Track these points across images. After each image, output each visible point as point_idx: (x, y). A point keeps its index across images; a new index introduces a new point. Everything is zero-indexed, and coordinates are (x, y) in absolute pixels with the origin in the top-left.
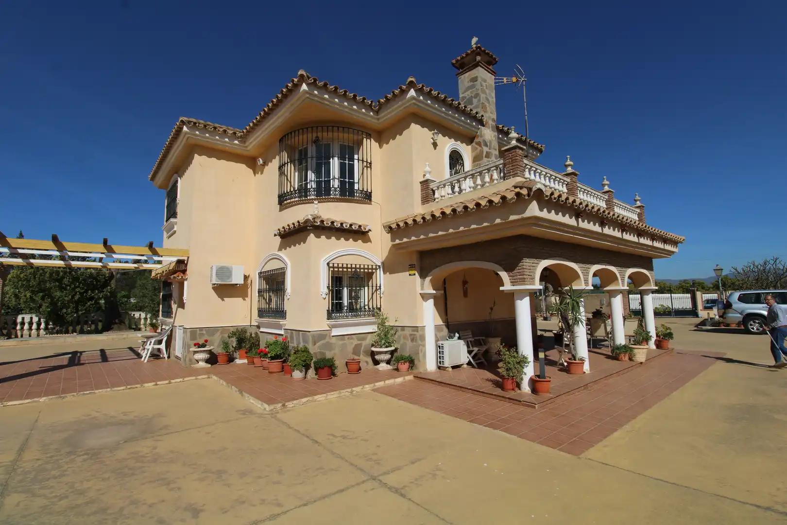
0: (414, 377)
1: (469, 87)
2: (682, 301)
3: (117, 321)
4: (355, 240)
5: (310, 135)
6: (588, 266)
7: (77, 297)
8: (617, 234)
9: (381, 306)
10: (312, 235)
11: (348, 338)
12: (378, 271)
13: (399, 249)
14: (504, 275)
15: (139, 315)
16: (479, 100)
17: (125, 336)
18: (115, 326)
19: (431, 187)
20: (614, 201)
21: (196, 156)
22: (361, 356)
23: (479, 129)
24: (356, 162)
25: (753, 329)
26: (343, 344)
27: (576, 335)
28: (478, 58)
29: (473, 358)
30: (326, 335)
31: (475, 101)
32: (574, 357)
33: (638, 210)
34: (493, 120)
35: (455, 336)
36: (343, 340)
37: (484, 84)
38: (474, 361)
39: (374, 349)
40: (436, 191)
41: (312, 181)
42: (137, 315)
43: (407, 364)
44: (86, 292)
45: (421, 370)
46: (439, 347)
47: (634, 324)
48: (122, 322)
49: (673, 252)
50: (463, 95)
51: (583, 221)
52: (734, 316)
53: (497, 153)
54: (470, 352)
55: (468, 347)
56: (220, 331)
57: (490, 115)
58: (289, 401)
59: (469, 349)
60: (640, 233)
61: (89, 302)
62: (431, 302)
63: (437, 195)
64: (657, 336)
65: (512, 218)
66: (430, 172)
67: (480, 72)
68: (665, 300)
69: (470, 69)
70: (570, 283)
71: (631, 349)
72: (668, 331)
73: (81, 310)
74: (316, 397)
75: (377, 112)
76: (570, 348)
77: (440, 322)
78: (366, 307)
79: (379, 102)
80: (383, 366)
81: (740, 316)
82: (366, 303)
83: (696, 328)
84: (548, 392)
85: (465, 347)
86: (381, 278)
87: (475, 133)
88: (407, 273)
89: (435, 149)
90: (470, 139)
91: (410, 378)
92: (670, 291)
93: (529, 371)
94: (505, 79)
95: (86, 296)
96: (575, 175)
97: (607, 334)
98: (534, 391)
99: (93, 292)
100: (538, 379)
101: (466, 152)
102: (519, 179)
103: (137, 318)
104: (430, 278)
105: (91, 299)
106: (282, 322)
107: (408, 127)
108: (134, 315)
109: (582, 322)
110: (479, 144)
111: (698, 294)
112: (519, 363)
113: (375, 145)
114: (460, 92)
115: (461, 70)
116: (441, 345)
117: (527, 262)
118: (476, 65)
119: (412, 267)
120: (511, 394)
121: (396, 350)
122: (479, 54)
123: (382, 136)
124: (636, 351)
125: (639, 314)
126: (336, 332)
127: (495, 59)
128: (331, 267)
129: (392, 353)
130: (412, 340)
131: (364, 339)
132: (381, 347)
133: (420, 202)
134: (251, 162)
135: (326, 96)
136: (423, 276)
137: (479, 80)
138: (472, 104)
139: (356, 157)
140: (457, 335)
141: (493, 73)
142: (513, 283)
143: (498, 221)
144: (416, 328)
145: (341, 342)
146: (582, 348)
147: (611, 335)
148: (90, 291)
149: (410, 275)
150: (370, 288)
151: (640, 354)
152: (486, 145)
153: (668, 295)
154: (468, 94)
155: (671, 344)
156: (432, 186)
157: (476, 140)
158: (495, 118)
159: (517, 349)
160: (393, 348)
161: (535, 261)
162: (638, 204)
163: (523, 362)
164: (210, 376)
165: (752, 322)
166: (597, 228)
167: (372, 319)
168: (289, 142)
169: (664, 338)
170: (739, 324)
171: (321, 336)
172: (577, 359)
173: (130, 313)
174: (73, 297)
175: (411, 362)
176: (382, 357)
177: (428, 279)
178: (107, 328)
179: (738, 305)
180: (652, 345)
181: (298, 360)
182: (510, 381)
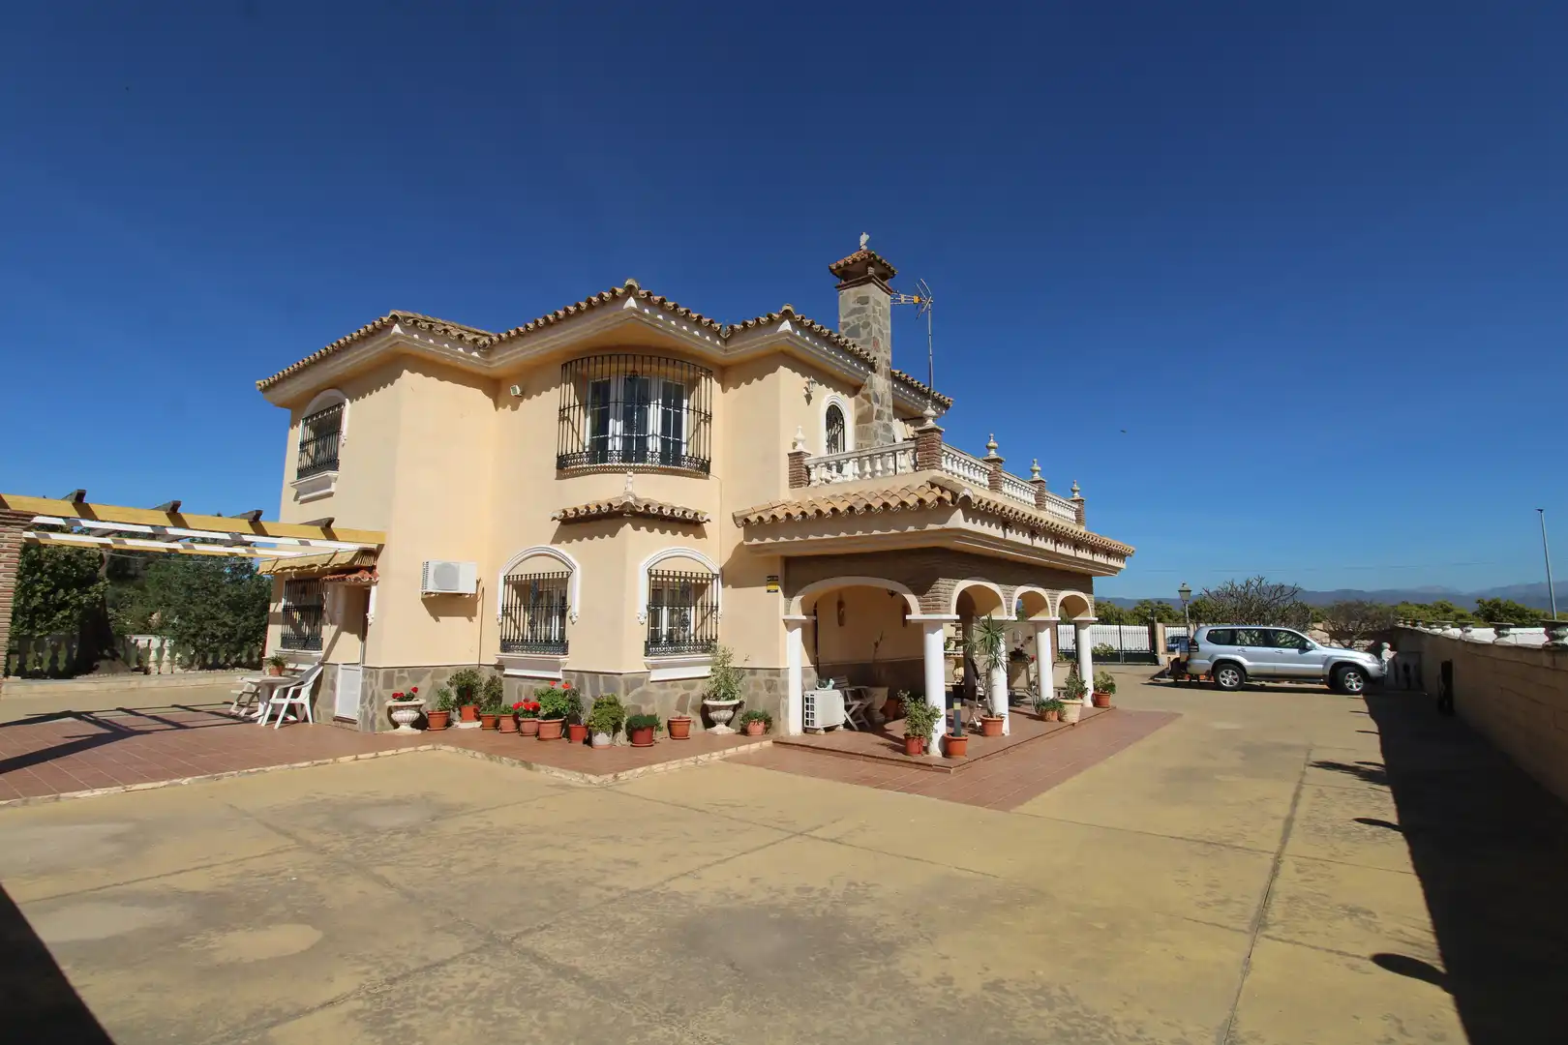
0: (774, 742)
1: (855, 309)
2: (1135, 637)
3: (106, 652)
4: (685, 534)
5: (622, 366)
6: (1012, 587)
7: (35, 603)
8: (1049, 546)
9: (717, 636)
10: (629, 525)
11: (672, 686)
12: (715, 581)
13: (758, 552)
14: (912, 599)
15: (147, 642)
16: (870, 333)
17: (134, 684)
18: (103, 663)
19: (805, 463)
20: (1046, 494)
21: (405, 372)
22: (688, 712)
23: (868, 375)
24: (685, 411)
25: (1225, 682)
26: (665, 695)
27: (994, 683)
28: (871, 270)
29: (851, 716)
30: (643, 680)
31: (864, 333)
32: (991, 713)
33: (1076, 506)
34: (888, 363)
35: (828, 683)
36: (665, 687)
37: (878, 308)
38: (854, 720)
39: (708, 702)
40: (813, 470)
41: (615, 436)
42: (142, 641)
43: (762, 724)
44: (54, 591)
45: (783, 733)
46: (807, 699)
47: (1065, 670)
48: (115, 656)
49: (1119, 569)
50: (846, 320)
51: (1011, 532)
52: (1201, 664)
53: (891, 411)
54: (847, 708)
55: (846, 700)
56: (430, 675)
57: (883, 356)
58: (624, 770)
59: (848, 703)
60: (1077, 544)
61: (58, 610)
62: (798, 632)
63: (813, 476)
64: (1095, 688)
65: (931, 527)
66: (803, 441)
67: (873, 291)
68: (1109, 636)
69: (859, 284)
70: (988, 610)
71: (1061, 705)
72: (1110, 681)
73: (38, 629)
74: (654, 767)
75: (726, 341)
76: (985, 701)
77: (808, 663)
78: (693, 638)
79: (732, 327)
80: (720, 729)
81: (1207, 662)
82: (692, 632)
83: (1151, 681)
84: (963, 754)
85: (842, 700)
86: (718, 593)
87: (862, 382)
88: (764, 589)
89: (809, 403)
90: (853, 389)
91: (768, 743)
92: (1120, 621)
93: (940, 728)
94: (903, 296)
95: (54, 600)
96: (1000, 461)
97: (1031, 684)
98: (947, 753)
99: (68, 591)
100: (951, 737)
101: (848, 406)
102: (936, 473)
103: (141, 648)
104: (801, 597)
105: (64, 605)
106: (562, 659)
107: (774, 370)
108: (137, 641)
109: (1002, 664)
110: (867, 397)
111: (1159, 627)
112: (928, 717)
113: (717, 386)
114: (842, 313)
115: (843, 282)
116: (810, 697)
117: (943, 583)
118: (868, 280)
119: (772, 579)
120: (919, 758)
121: (741, 704)
122: (871, 264)
123: (729, 374)
124: (1066, 707)
125: (1072, 657)
126: (656, 675)
127: (893, 271)
128: (653, 576)
129: (735, 708)
130: (769, 689)
131: (692, 687)
132: (718, 699)
133: (788, 483)
134: (495, 387)
135: (660, 317)
136: (789, 594)
137: (872, 302)
138: (858, 335)
139: (685, 403)
140: (832, 682)
141: (888, 291)
142: (924, 611)
143: (911, 529)
144: (776, 672)
145: (662, 692)
146: (1001, 703)
147: (1034, 686)
148: (62, 591)
149: (768, 591)
150: (699, 608)
151: (1073, 711)
152: (877, 401)
153: (1116, 627)
154: (852, 320)
155: (1112, 700)
156: (807, 461)
157: (862, 391)
158: (890, 358)
159: (925, 699)
160: (736, 702)
161: (952, 581)
162: (1077, 496)
163: (933, 715)
164: (437, 747)
165: (1224, 673)
166: (1026, 540)
167: (707, 657)
168: (585, 370)
169: (1104, 689)
170: (1207, 674)
171: (636, 681)
172: (995, 716)
173: (129, 637)
175: (768, 722)
176: (722, 715)
177: (797, 599)
179: (1207, 647)
180: (1088, 701)
181: (605, 717)
182: (916, 742)
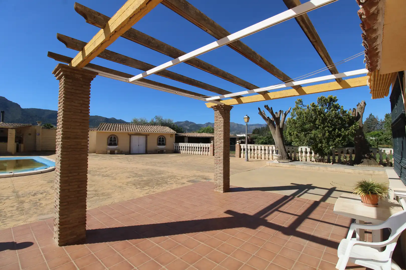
3: (366, 155)
7: (327, 134)
18: (365, 160)
44: (334, 130)
48: (370, 157)
95: (334, 133)
99: (340, 130)
103: (387, 154)
105: (339, 136)
148: (337, 129)
173: (380, 149)
174: (324, 135)
178: (357, 161)
